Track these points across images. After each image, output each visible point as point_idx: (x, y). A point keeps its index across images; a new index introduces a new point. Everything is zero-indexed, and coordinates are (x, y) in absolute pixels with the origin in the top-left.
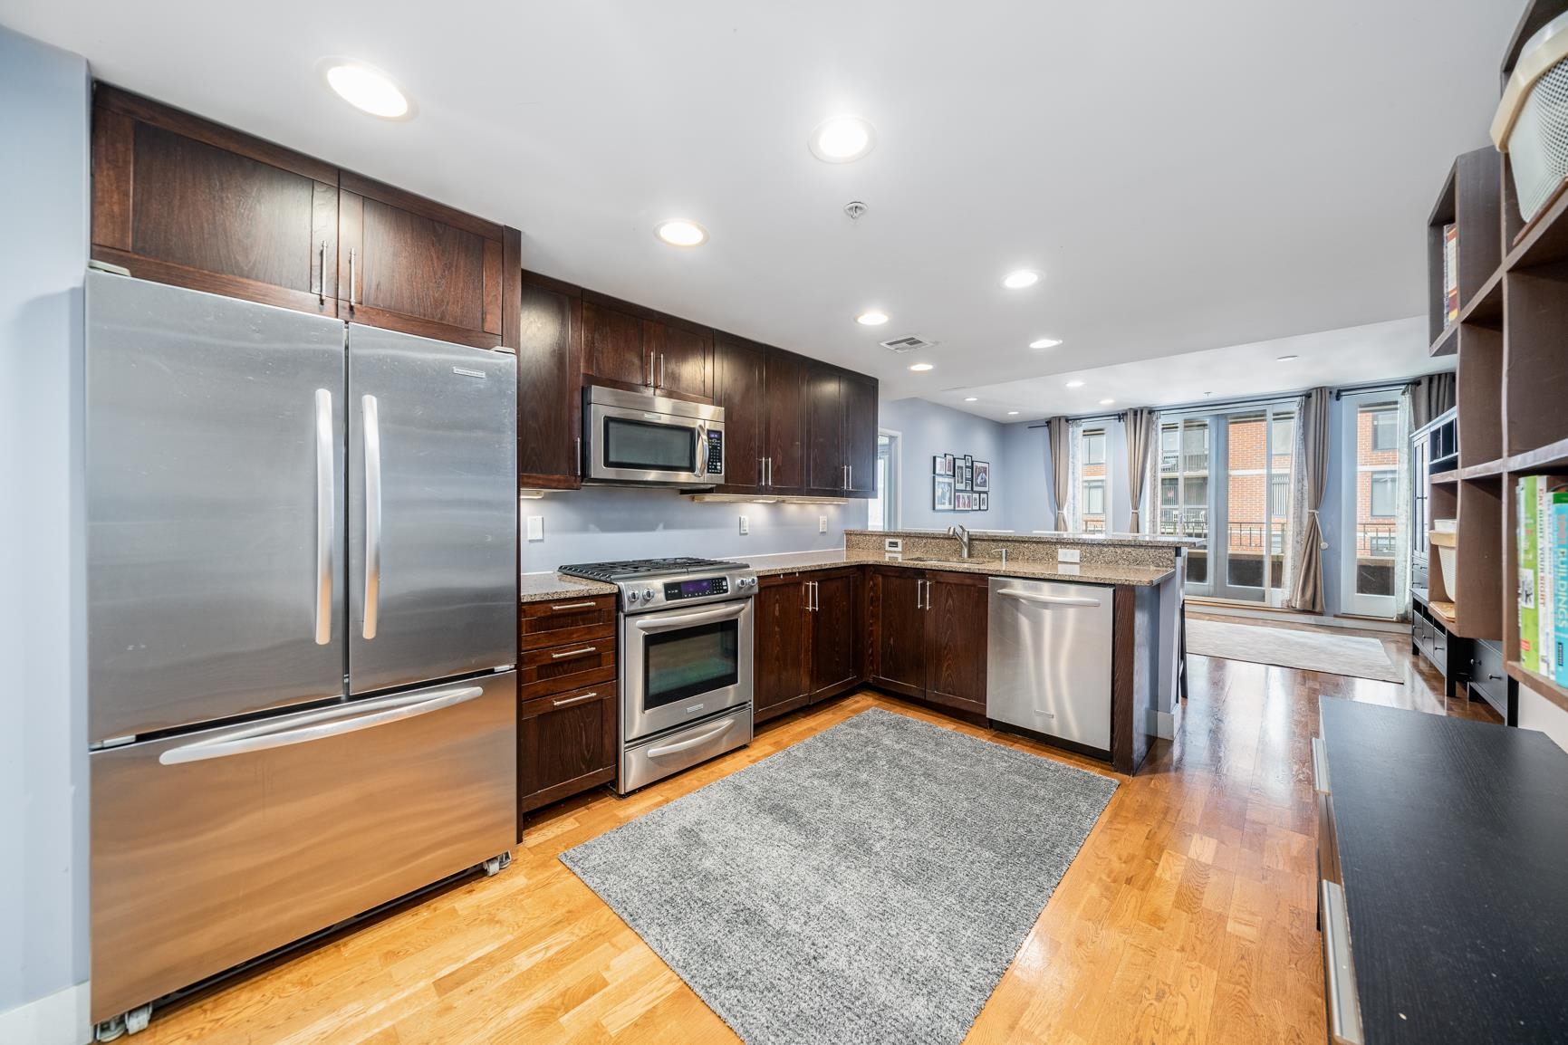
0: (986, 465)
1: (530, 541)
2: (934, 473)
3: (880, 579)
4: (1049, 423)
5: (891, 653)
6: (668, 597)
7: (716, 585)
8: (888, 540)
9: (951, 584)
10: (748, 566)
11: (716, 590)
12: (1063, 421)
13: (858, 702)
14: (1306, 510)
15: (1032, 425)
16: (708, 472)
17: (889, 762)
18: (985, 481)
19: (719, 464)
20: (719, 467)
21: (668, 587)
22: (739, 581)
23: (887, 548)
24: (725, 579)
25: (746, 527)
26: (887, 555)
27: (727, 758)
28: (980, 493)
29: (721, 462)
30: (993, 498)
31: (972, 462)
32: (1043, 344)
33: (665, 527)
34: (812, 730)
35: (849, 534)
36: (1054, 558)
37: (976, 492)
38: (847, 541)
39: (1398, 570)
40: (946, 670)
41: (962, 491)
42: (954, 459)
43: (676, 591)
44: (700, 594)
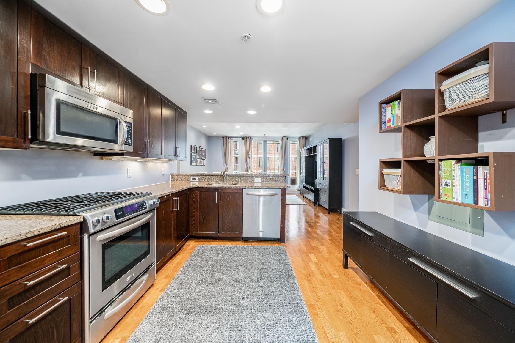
0: (205, 150)
2: (191, 152)
3: (198, 193)
4: (223, 138)
5: (203, 221)
6: (118, 217)
7: (141, 206)
8: (192, 177)
9: (229, 192)
10: (151, 194)
11: (141, 208)
12: (227, 138)
13: (189, 245)
14: (282, 166)
15: (218, 138)
16: (125, 144)
17: (221, 266)
18: (204, 156)
19: (130, 140)
20: (130, 142)
21: (116, 211)
22: (152, 202)
23: (191, 180)
24: (144, 202)
25: (130, 174)
26: (191, 183)
27: (145, 295)
28: (203, 159)
29: (131, 139)
30: (206, 161)
31: (201, 148)
32: (252, 112)
33: (84, 175)
34: (179, 264)
35: (172, 175)
36: (253, 181)
37: (202, 159)
38: (172, 178)
39: (297, 179)
40: (227, 224)
41: (198, 158)
42: (197, 147)
43: (121, 213)
44: (134, 212)
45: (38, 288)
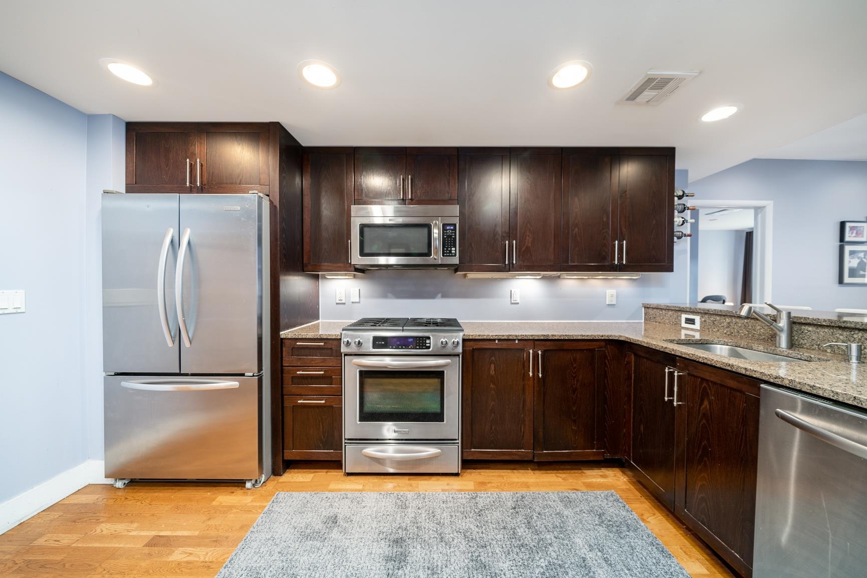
1: (352, 302)
2: (841, 241)
3: (633, 357)
6: (375, 346)
7: (423, 342)
8: (684, 316)
9: (707, 381)
11: (419, 346)
16: (442, 256)
19: (453, 249)
20: (453, 252)
21: (376, 339)
22: (442, 340)
23: (684, 325)
24: (429, 338)
25: (517, 298)
26: (683, 332)
27: (434, 478)
29: (455, 247)
35: (647, 307)
43: (383, 343)
44: (404, 347)
45: (309, 380)
